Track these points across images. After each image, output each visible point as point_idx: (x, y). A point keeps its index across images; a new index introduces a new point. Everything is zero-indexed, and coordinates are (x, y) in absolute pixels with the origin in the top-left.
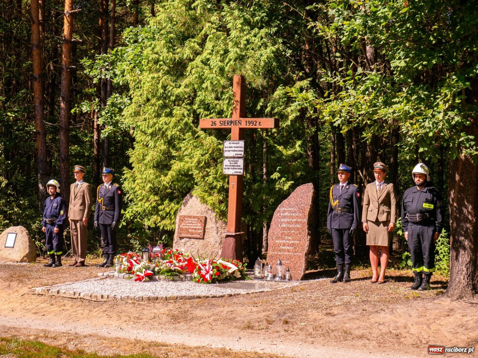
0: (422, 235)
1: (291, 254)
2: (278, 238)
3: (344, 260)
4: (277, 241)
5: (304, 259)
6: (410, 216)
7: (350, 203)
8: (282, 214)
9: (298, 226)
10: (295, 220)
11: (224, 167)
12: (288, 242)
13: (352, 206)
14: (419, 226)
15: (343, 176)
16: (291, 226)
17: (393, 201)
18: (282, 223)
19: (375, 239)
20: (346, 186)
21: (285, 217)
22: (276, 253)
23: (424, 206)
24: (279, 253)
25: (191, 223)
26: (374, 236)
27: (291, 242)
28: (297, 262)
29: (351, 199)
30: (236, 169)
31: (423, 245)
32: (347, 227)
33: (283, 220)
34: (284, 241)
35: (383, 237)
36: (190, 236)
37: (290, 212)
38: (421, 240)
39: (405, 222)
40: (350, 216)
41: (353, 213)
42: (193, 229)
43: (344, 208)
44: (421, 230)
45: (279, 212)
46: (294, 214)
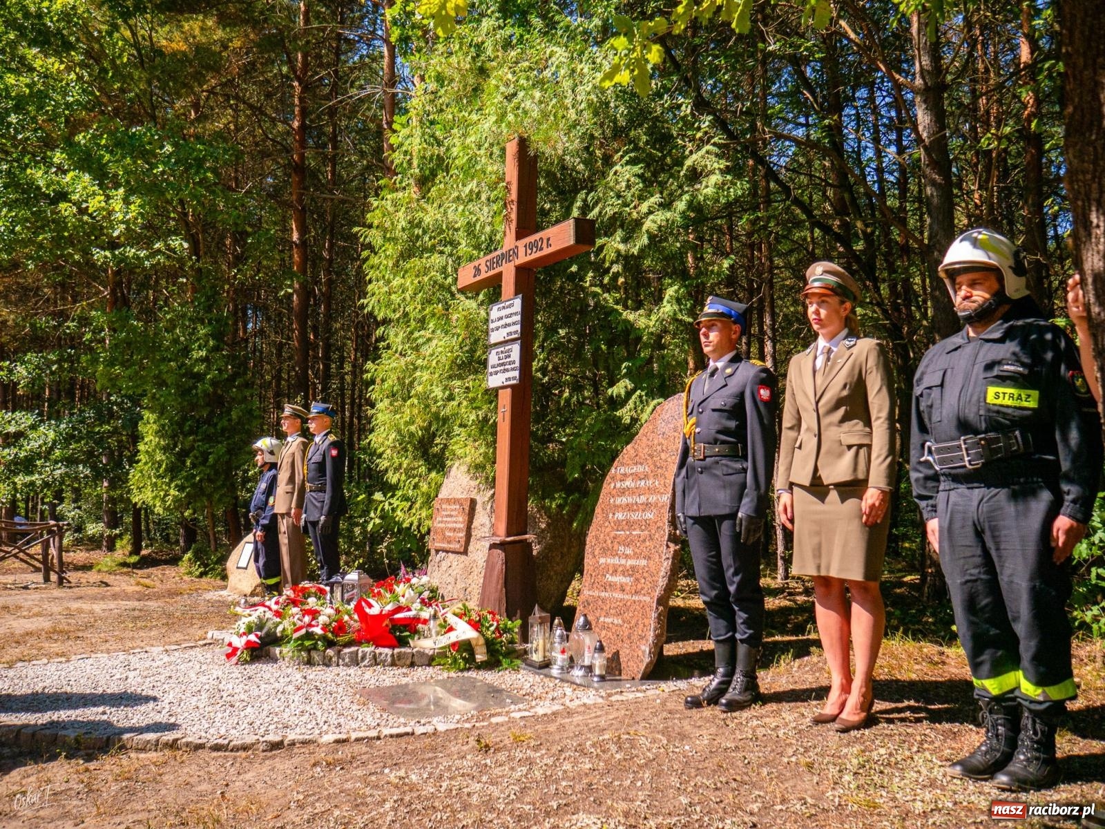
0: (994, 529)
1: (626, 597)
2: (605, 551)
3: (732, 627)
4: (602, 561)
5: (654, 615)
6: (939, 451)
7: (732, 424)
8: (618, 485)
9: (649, 515)
10: (643, 499)
11: (490, 370)
12: (623, 562)
13: (740, 433)
14: (978, 493)
15: (714, 336)
16: (635, 516)
17: (879, 402)
18: (617, 507)
19: (818, 552)
20: (725, 367)
21: (623, 492)
22: (596, 593)
23: (990, 399)
24: (603, 594)
25: (450, 516)
26: (816, 540)
27: (630, 562)
28: (637, 624)
29: (736, 410)
30: (507, 370)
31: (1003, 579)
32: (726, 511)
33: (618, 501)
34: (616, 561)
35: (845, 546)
37: (636, 476)
38: (993, 553)
39: (927, 478)
40: (738, 472)
41: (745, 458)
42: (450, 529)
43: (716, 441)
44: (984, 507)
45: (613, 478)
46: (643, 483)
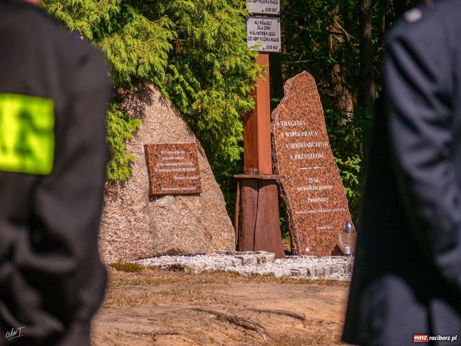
1: (328, 211)
2: (299, 183)
4: (299, 189)
8: (287, 134)
9: (320, 156)
10: (310, 145)
11: (249, 35)
12: (316, 188)
16: (309, 157)
21: (293, 140)
22: (305, 212)
25: (174, 161)
27: (321, 188)
30: (267, 39)
33: (293, 146)
34: (310, 188)
36: (177, 189)
37: (299, 128)
42: (180, 174)
45: (280, 129)
46: (306, 133)
